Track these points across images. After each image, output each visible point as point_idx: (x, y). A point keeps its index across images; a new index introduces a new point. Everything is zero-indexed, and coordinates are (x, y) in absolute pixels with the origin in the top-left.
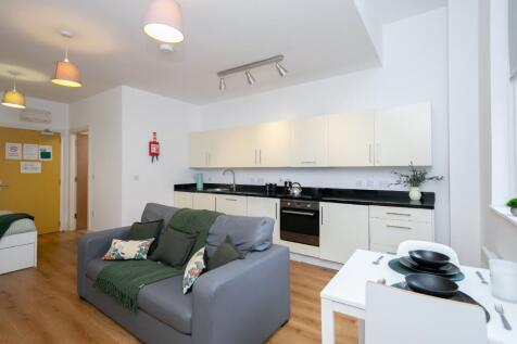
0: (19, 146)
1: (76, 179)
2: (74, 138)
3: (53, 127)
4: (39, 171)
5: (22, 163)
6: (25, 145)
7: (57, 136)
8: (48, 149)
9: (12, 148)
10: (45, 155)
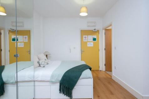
0: (86, 36)
1: (105, 49)
2: (104, 31)
3: (97, 28)
4: (92, 46)
5: (88, 43)
6: (89, 36)
7: (98, 31)
8: (95, 37)
9: (85, 37)
10: (94, 39)
